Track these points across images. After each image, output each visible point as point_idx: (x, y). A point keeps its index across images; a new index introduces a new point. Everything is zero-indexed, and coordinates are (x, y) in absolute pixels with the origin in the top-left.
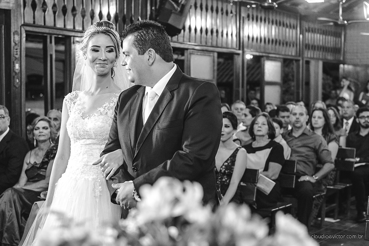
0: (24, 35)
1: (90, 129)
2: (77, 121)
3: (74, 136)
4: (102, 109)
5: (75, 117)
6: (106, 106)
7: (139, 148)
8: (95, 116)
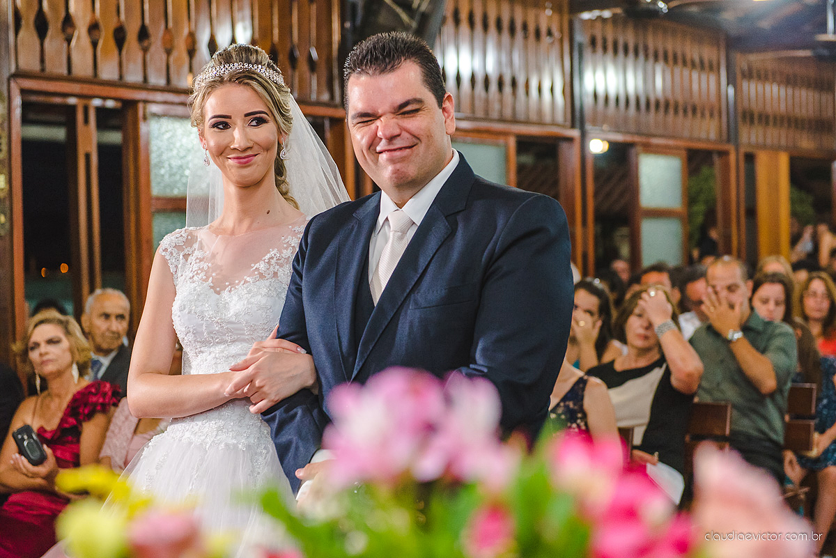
0: (17, 101)
1: (237, 315)
2: (200, 298)
3: (195, 337)
4: (262, 266)
5: (195, 290)
6: (272, 258)
7: (366, 355)
8: (246, 282)
